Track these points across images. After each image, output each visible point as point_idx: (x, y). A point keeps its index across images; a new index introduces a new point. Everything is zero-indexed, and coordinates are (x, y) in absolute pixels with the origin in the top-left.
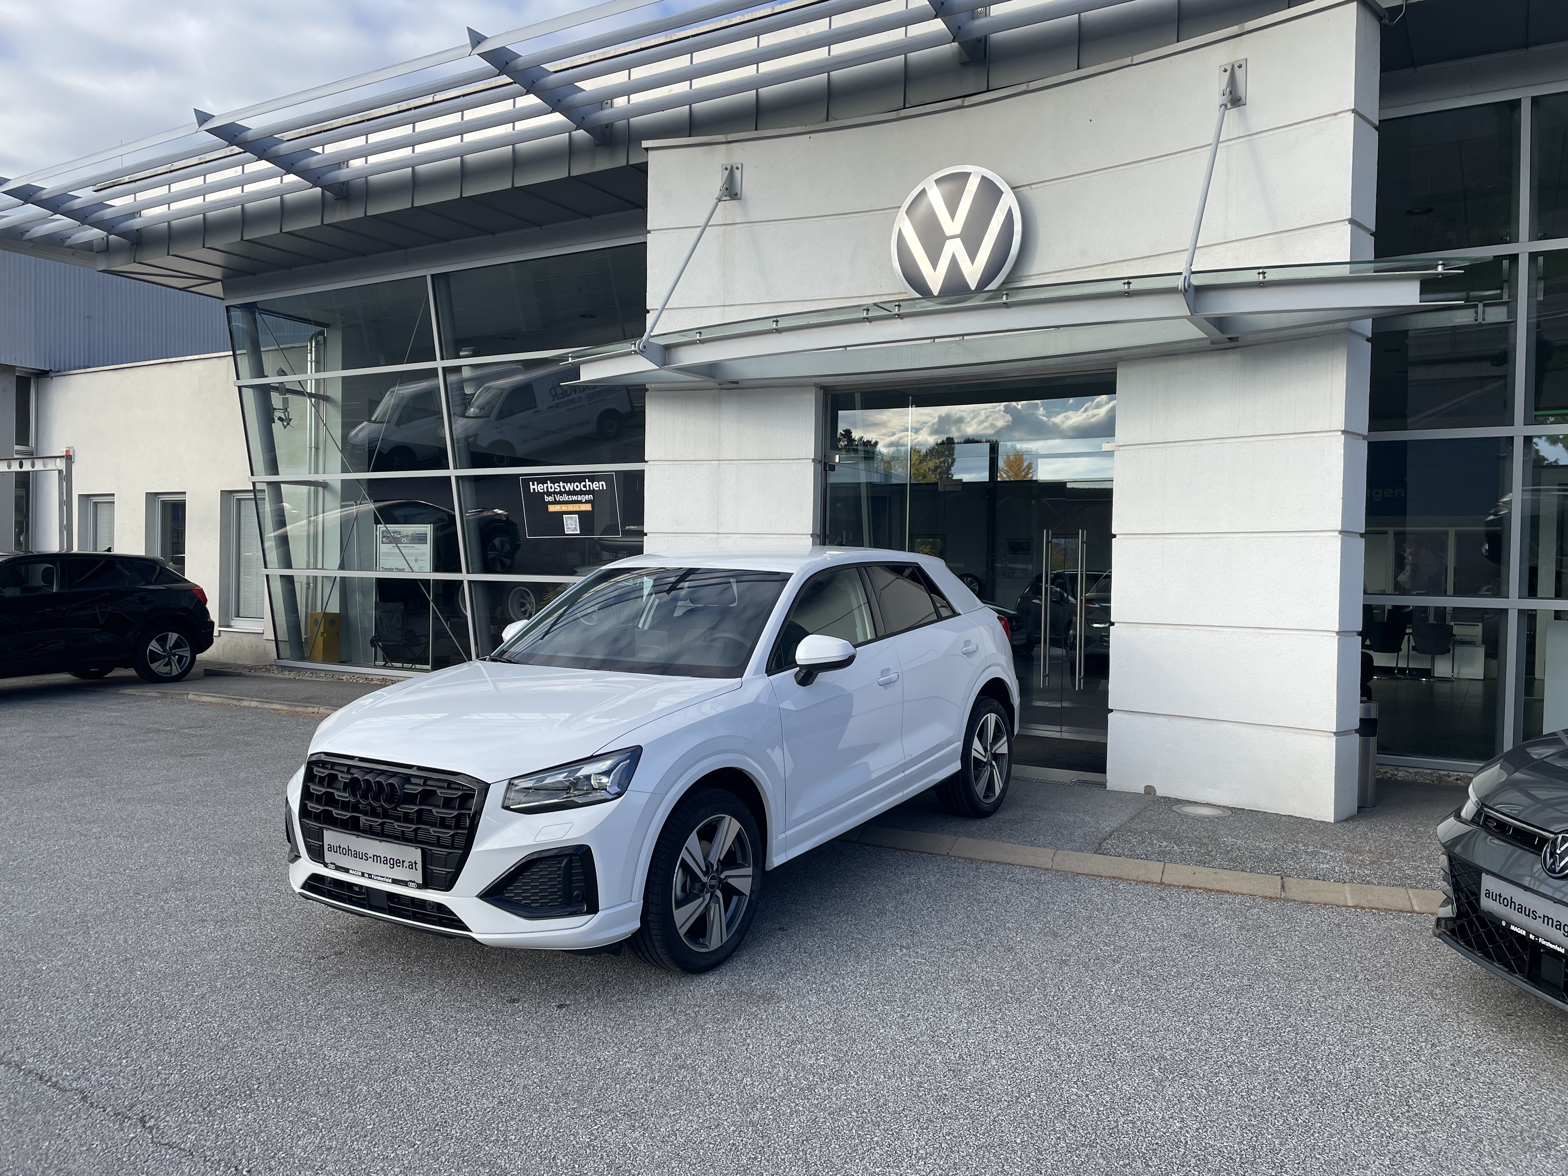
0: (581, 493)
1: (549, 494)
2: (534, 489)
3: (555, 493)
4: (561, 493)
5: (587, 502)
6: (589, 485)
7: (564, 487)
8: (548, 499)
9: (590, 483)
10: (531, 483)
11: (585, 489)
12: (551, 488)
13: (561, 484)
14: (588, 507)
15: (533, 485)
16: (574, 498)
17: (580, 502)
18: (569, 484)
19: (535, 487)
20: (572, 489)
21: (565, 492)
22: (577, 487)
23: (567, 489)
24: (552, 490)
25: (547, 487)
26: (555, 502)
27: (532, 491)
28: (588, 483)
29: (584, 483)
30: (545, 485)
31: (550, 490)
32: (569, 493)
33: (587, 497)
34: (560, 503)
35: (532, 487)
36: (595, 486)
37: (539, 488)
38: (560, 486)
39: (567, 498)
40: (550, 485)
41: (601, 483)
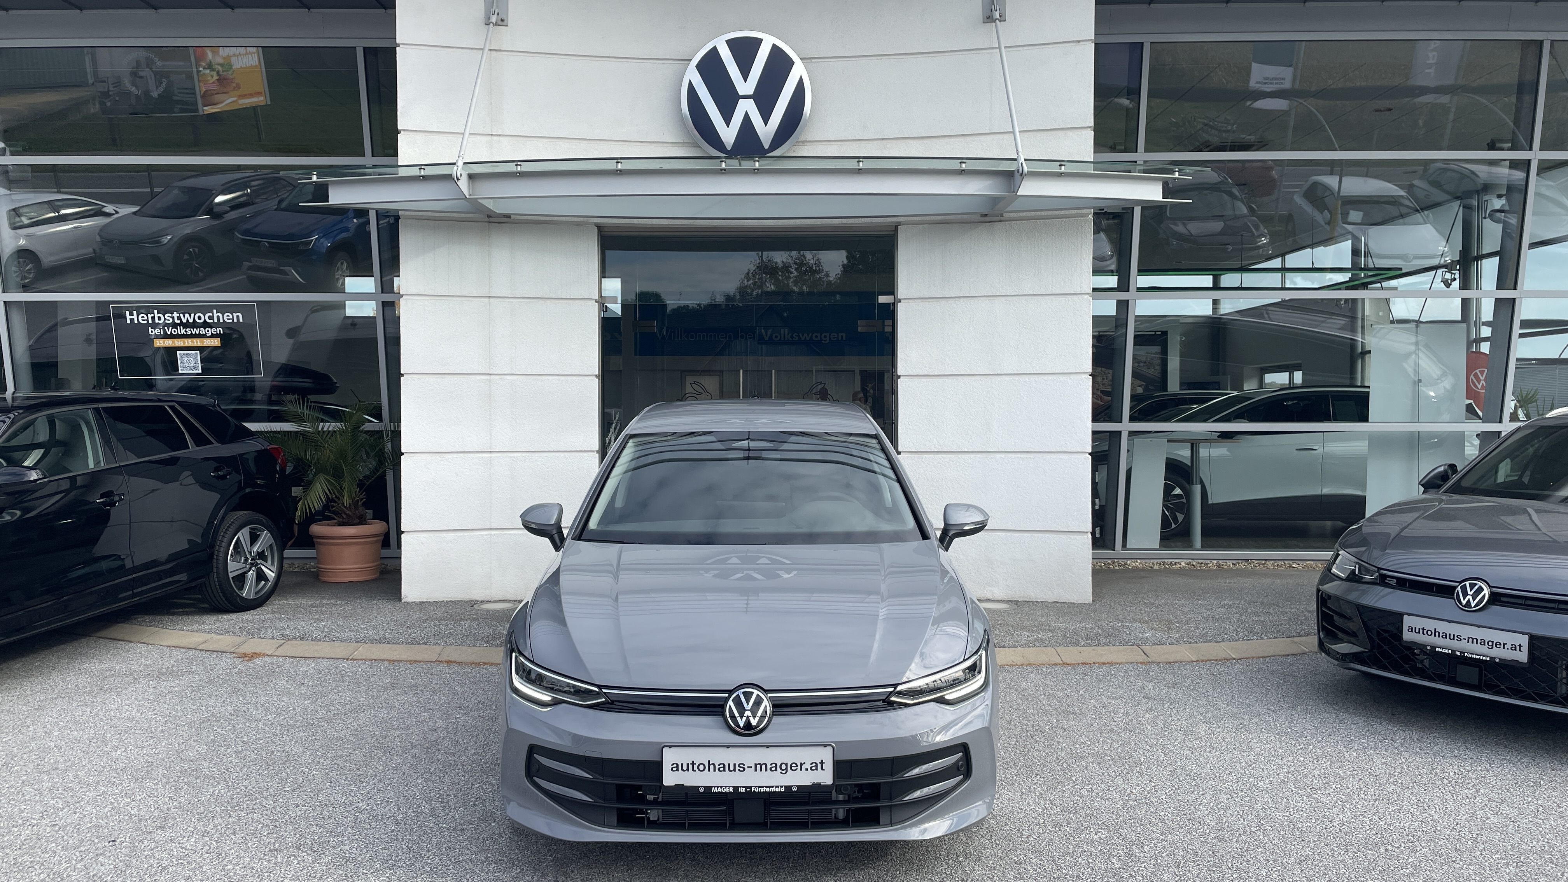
0: (205, 325)
1: (154, 325)
2: (132, 320)
3: (164, 324)
4: (175, 325)
5: (213, 336)
6: (218, 317)
7: (179, 318)
8: (152, 332)
9: (220, 315)
10: (127, 313)
11: (212, 321)
12: (159, 318)
13: (175, 315)
14: (216, 342)
15: (131, 314)
16: (195, 331)
17: (204, 336)
18: (187, 315)
19: (135, 317)
20: (191, 321)
21: (181, 324)
22: (200, 318)
23: (184, 321)
24: (161, 322)
25: (153, 318)
26: (166, 336)
27: (129, 322)
28: (215, 315)
29: (211, 314)
30: (150, 316)
31: (157, 321)
32: (186, 325)
33: (214, 331)
34: (172, 336)
35: (128, 317)
36: (227, 317)
37: (140, 319)
38: (173, 318)
39: (183, 331)
40: (156, 315)
41: (235, 315)
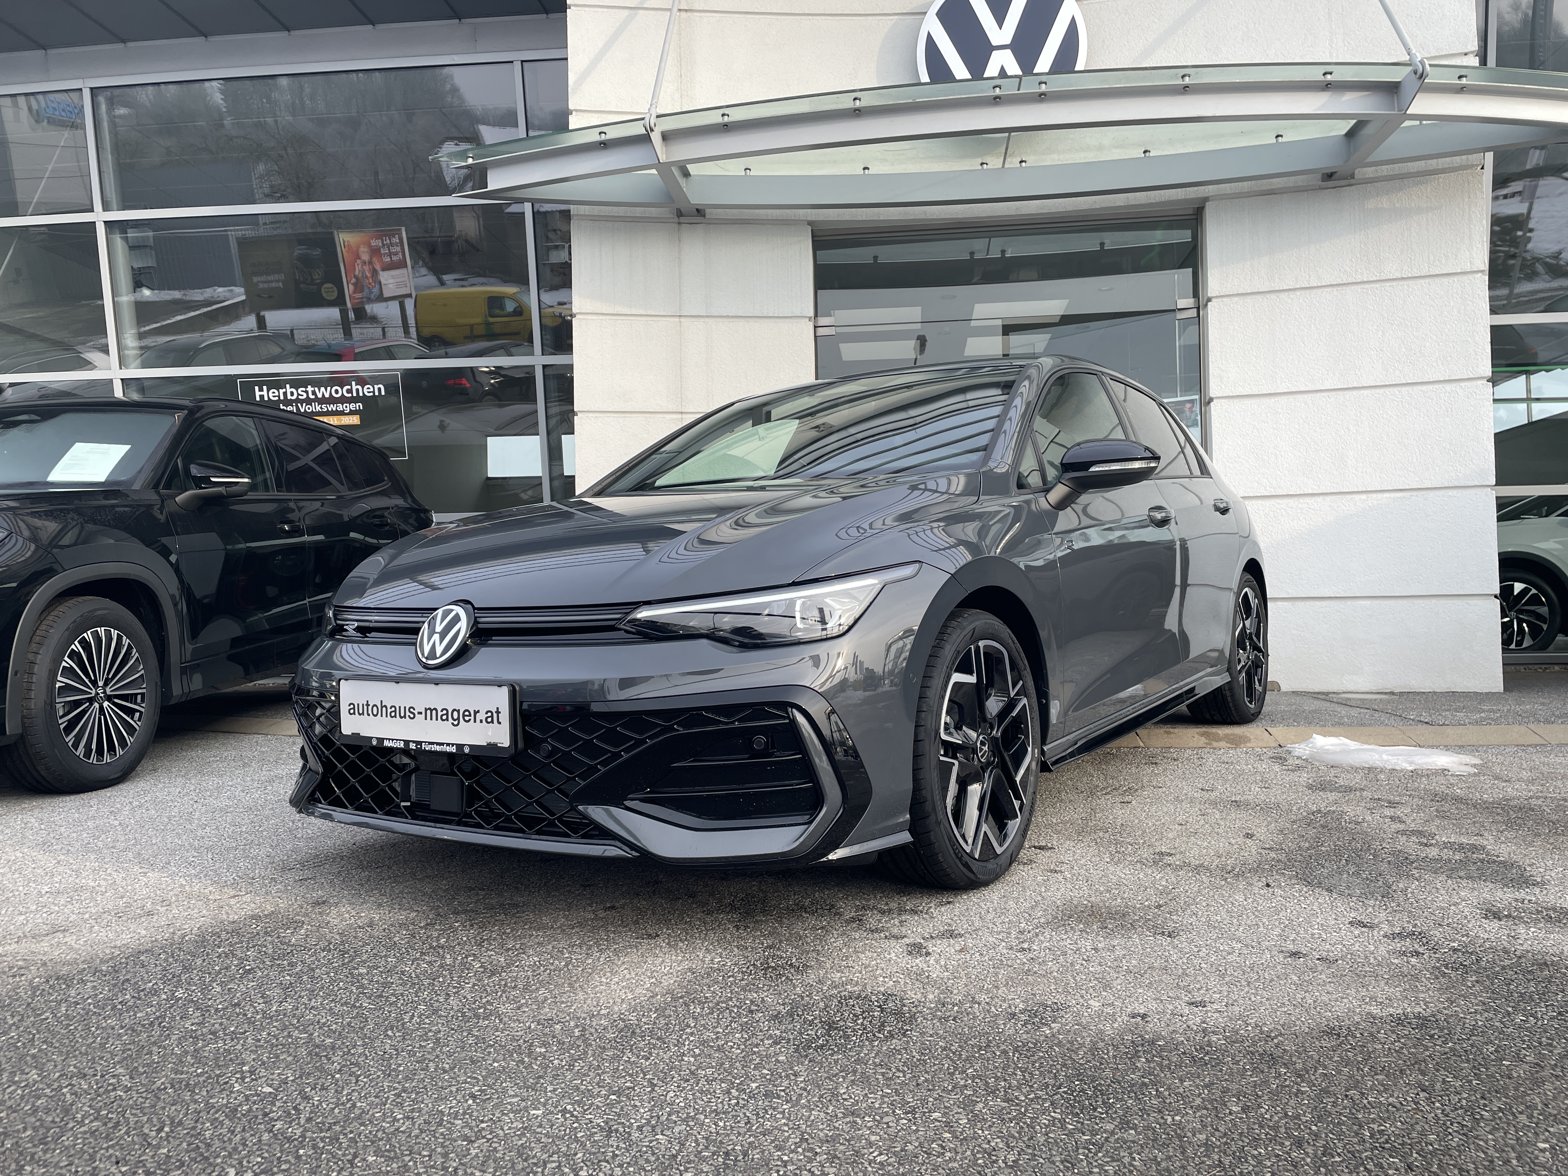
0: (343, 400)
1: (288, 403)
2: (262, 397)
3: (297, 401)
4: (308, 401)
5: (352, 413)
6: (357, 390)
7: (314, 393)
9: (359, 387)
10: (257, 388)
11: (350, 395)
12: (292, 394)
13: (310, 389)
14: (355, 420)
15: (261, 390)
16: (332, 407)
17: (342, 413)
18: (323, 389)
19: (265, 393)
20: (327, 395)
21: (317, 400)
22: (337, 392)
23: (320, 396)
24: (294, 398)
25: (285, 394)
27: (258, 399)
28: (354, 388)
29: (349, 387)
30: (281, 391)
31: (289, 397)
32: (322, 401)
33: (352, 406)
35: (258, 394)
36: (367, 391)
37: (271, 395)
38: (307, 392)
39: (318, 408)
40: (289, 390)
41: (376, 387)
